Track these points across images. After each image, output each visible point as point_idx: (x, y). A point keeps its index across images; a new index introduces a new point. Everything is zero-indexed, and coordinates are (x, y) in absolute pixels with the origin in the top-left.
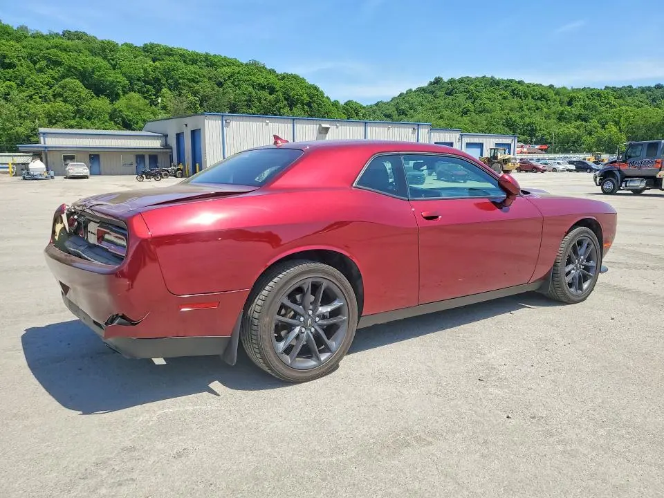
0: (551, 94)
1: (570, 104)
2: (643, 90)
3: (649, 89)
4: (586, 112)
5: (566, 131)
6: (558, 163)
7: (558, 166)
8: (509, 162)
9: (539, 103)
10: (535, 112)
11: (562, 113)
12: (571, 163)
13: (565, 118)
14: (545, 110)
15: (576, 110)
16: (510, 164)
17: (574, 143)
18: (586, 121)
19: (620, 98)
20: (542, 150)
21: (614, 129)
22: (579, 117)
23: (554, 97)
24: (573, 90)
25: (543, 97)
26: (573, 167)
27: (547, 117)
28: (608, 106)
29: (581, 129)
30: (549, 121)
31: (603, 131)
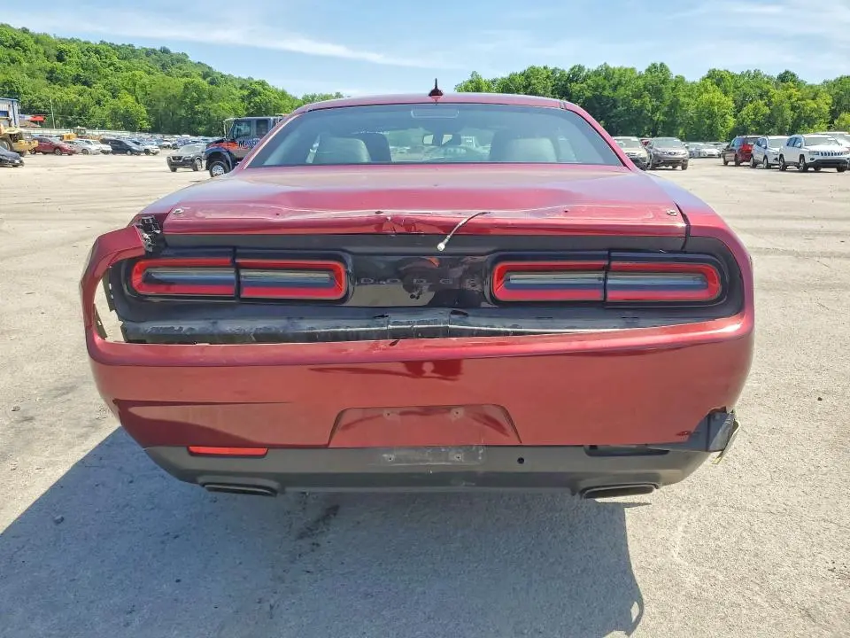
0: (30, 43)
1: (60, 58)
2: (149, 53)
3: (154, 51)
4: (87, 74)
5: (65, 98)
6: (87, 142)
7: (89, 146)
8: (21, 138)
9: (14, 53)
10: (9, 65)
11: (52, 71)
12: (104, 141)
13: (57, 80)
14: (25, 64)
15: (71, 70)
16: (23, 141)
17: (80, 115)
18: (89, 86)
19: (125, 59)
20: (35, 122)
21: (130, 99)
22: (77, 79)
23: (35, 47)
24: (62, 41)
25: (16, 45)
26: (108, 148)
27: (32, 75)
28: (112, 68)
29: (86, 95)
30: (36, 81)
31: (115, 101)
